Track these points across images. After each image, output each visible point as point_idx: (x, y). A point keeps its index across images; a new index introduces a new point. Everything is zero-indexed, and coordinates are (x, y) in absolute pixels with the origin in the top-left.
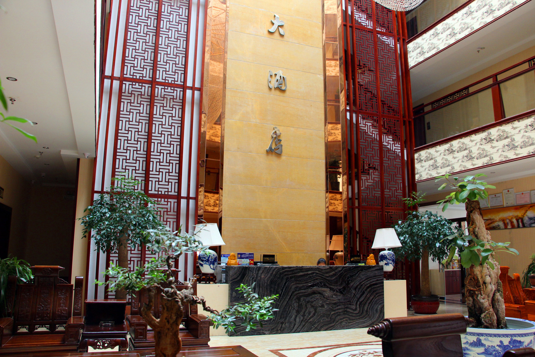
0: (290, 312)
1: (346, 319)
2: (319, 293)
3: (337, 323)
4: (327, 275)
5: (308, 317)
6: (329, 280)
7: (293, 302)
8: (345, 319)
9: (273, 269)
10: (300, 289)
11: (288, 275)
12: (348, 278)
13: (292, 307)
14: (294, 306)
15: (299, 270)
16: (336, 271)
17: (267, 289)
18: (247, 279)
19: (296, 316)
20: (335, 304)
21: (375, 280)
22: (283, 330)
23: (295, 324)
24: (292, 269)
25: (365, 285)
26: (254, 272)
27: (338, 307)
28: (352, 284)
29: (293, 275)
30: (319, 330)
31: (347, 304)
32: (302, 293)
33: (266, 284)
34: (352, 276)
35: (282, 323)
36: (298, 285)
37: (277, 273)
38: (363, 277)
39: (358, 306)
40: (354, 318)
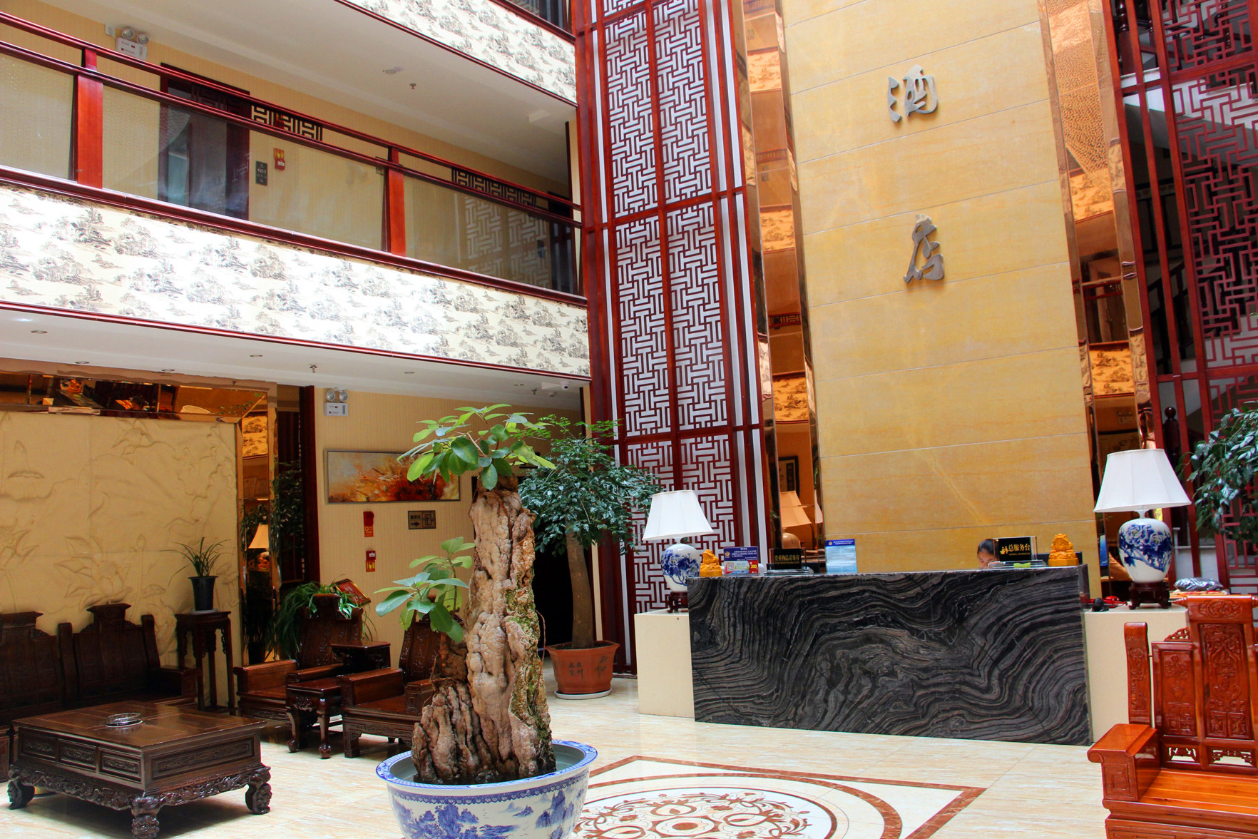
0: (812, 682)
1: (961, 712)
2: (882, 641)
3: (935, 720)
4: (901, 596)
5: (856, 695)
6: (905, 610)
7: (819, 659)
8: (956, 712)
9: (769, 582)
10: (834, 629)
11: (803, 596)
12: (960, 605)
13: (816, 670)
14: (822, 669)
15: (828, 585)
16: (925, 586)
17: (759, 627)
18: (718, 605)
19: (827, 693)
20: (926, 670)
21: (1050, 610)
22: (800, 721)
23: (826, 712)
24: (811, 582)
25: (1017, 626)
26: (732, 590)
27: (935, 680)
28: (972, 621)
29: (816, 596)
30: (887, 732)
31: (962, 673)
32: (839, 638)
33: (756, 616)
34: (970, 600)
35: (797, 706)
36: (828, 620)
37: (778, 591)
38: (1006, 602)
39: (995, 681)
40: (983, 712)
